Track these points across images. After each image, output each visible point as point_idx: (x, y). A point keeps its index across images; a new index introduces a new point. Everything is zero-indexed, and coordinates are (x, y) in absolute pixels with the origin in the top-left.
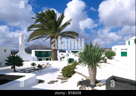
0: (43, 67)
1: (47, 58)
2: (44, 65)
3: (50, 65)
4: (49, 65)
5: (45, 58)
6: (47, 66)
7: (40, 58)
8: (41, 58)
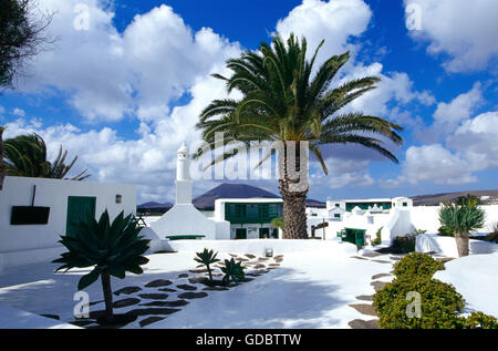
0: (249, 269)
1: (265, 226)
2: (252, 257)
3: (279, 259)
4: (272, 261)
5: (258, 226)
6: (267, 264)
7: (239, 226)
8: (245, 226)
